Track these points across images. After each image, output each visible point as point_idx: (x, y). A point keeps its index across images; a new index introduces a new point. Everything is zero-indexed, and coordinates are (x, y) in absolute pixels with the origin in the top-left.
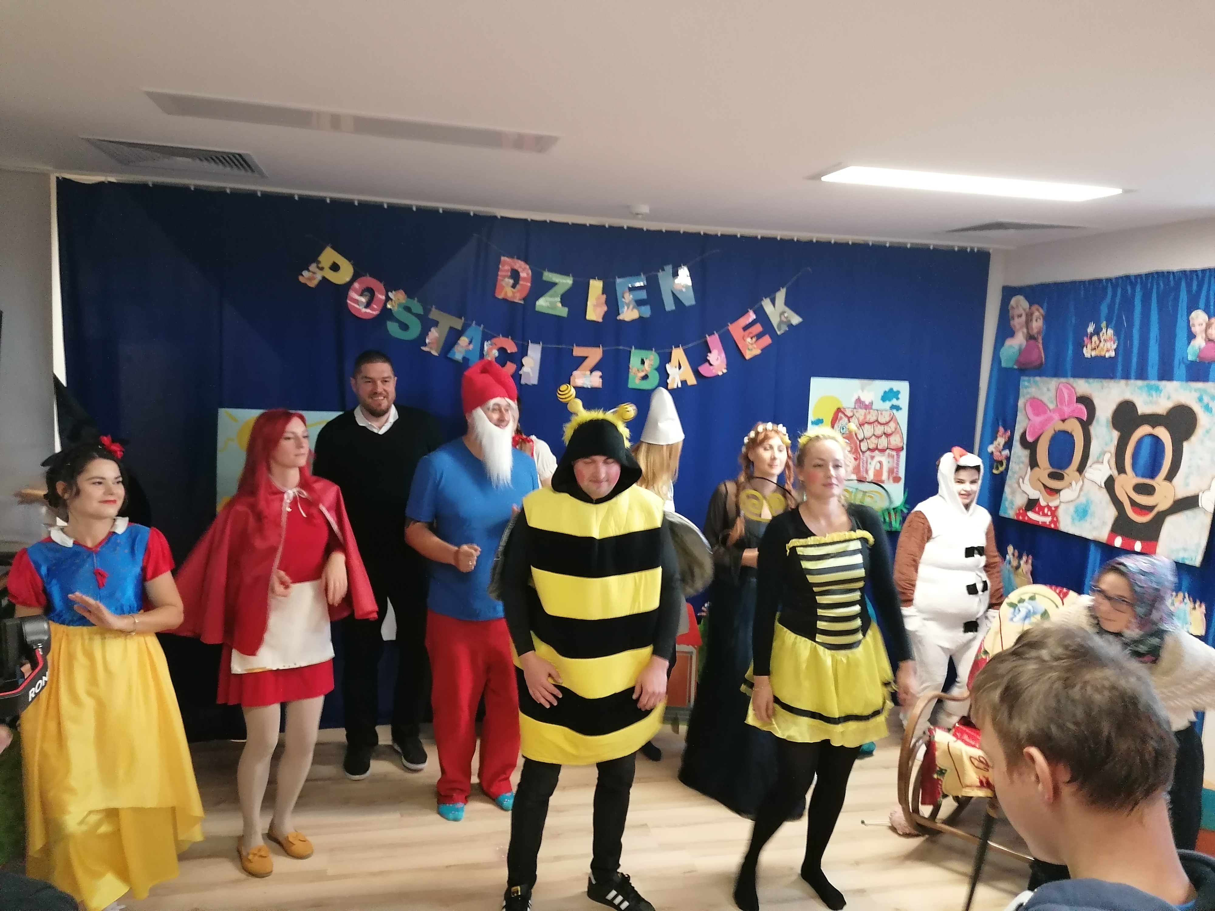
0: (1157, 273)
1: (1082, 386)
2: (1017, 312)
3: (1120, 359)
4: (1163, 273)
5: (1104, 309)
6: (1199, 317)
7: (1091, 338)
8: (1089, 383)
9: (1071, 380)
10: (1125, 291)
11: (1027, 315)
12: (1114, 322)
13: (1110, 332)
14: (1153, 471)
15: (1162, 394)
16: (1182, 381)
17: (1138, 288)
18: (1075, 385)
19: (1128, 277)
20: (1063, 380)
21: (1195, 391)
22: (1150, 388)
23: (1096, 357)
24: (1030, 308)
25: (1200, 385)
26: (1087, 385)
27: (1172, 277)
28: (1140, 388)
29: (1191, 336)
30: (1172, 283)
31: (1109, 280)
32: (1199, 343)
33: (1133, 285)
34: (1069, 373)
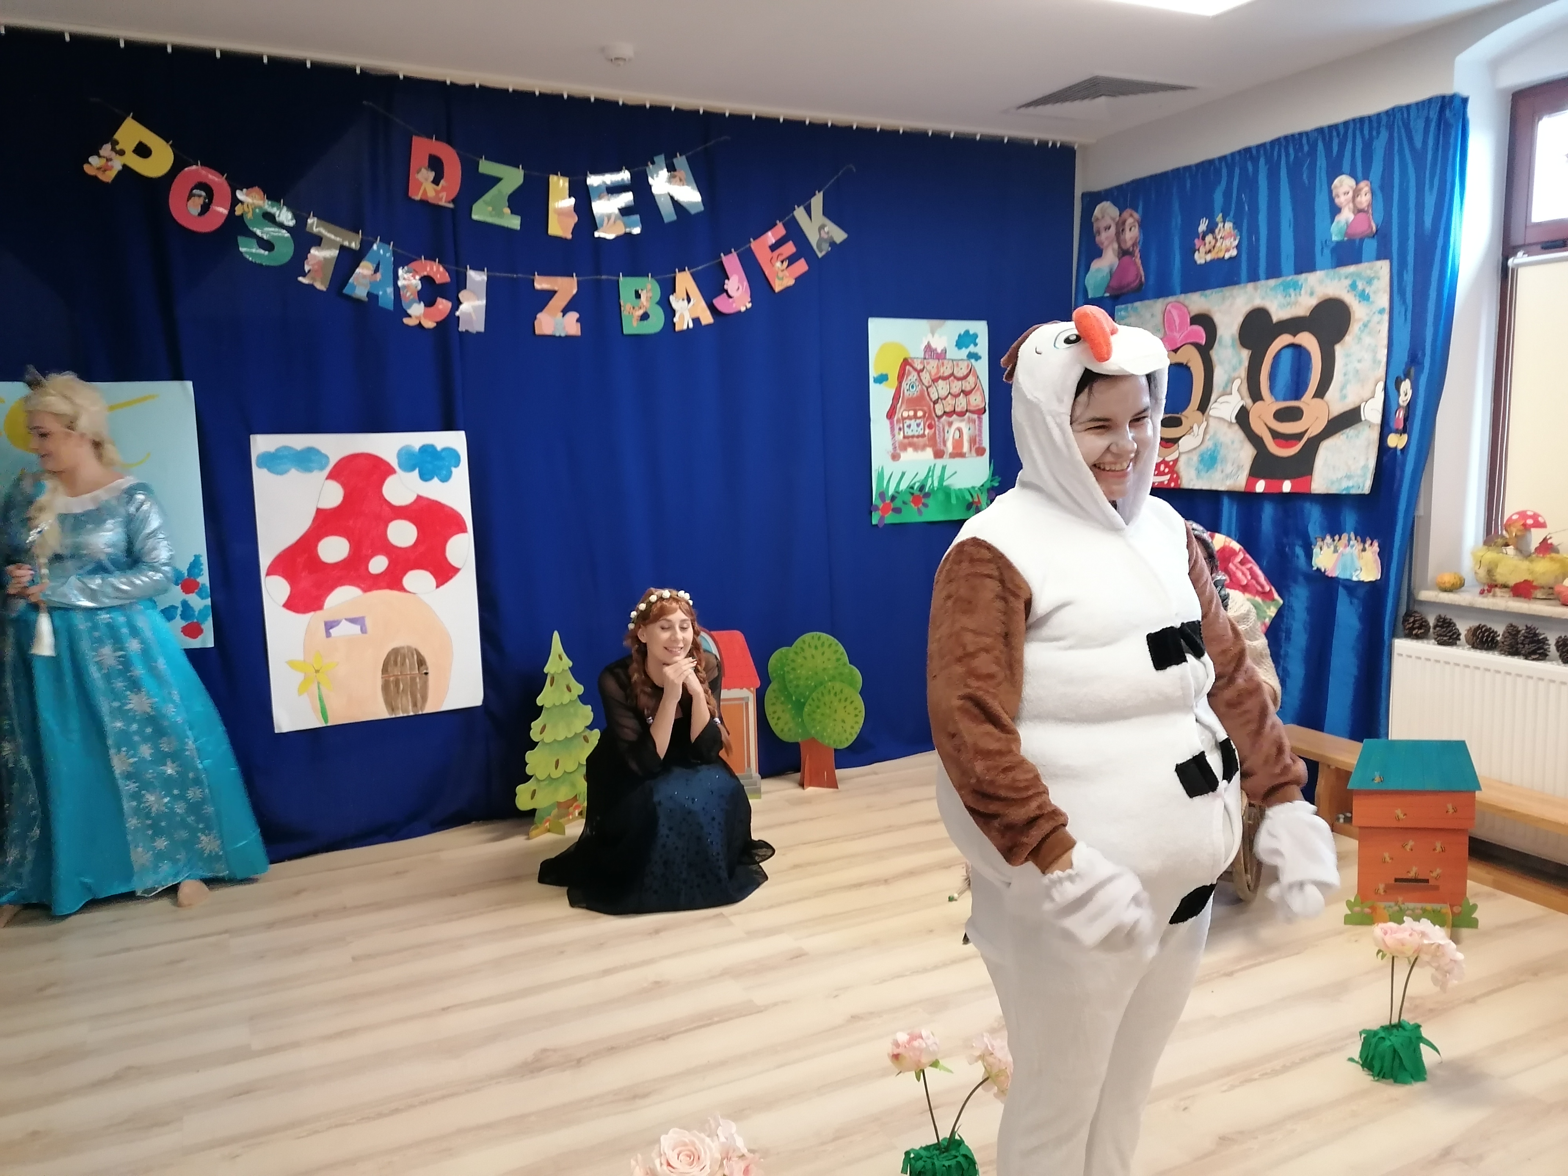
0: (1286, 138)
1: (1197, 302)
2: (1102, 224)
3: (1244, 257)
4: (1293, 136)
5: (1218, 198)
6: (1344, 184)
7: (1203, 238)
8: (1206, 296)
9: (1182, 297)
10: (1244, 169)
11: (1117, 224)
12: (1232, 214)
13: (1229, 225)
14: (1297, 389)
15: (1303, 291)
16: (1327, 268)
17: (1262, 161)
18: (1187, 303)
19: (1248, 150)
20: (1171, 299)
21: (1346, 278)
22: (1286, 287)
23: (1212, 261)
24: (1120, 216)
25: (1352, 269)
26: (1203, 299)
27: (1304, 140)
28: (1274, 289)
29: (1335, 210)
30: (1306, 148)
31: (1223, 158)
32: (1346, 216)
33: (1255, 161)
34: (1178, 289)
